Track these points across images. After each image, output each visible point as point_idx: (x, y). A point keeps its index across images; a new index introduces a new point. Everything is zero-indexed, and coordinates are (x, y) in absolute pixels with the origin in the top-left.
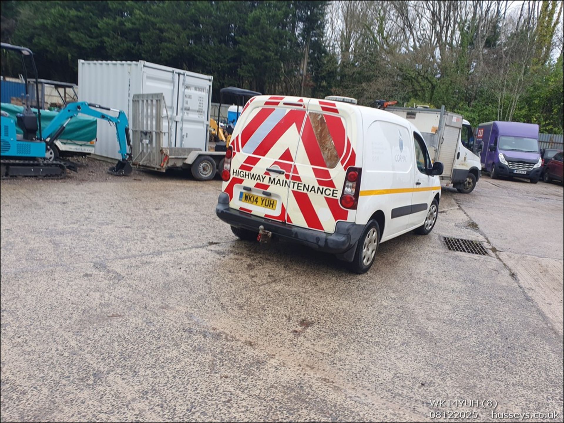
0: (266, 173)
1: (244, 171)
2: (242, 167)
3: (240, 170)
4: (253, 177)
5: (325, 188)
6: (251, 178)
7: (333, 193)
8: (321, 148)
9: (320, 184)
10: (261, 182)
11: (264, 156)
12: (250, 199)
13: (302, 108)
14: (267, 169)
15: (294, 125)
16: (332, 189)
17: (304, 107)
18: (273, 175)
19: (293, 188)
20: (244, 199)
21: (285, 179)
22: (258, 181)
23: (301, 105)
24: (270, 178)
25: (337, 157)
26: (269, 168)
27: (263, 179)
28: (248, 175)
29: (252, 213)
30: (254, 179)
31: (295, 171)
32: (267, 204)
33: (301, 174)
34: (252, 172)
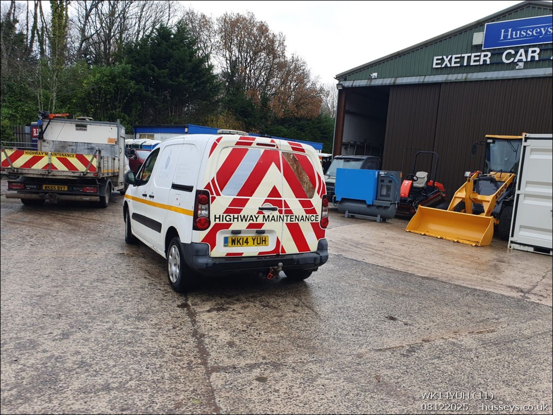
0: (259, 213)
1: (232, 215)
2: (228, 211)
3: (225, 215)
4: (244, 219)
5: (310, 215)
6: (242, 220)
7: (316, 218)
8: (301, 182)
9: (307, 213)
10: (255, 222)
11: (251, 196)
12: (238, 241)
13: (275, 148)
14: (260, 209)
15: (273, 164)
16: (315, 215)
17: (277, 147)
18: (267, 213)
19: (287, 221)
20: (230, 244)
21: (279, 215)
22: (251, 222)
23: (274, 146)
24: (264, 216)
25: (312, 188)
26: (261, 207)
27: (257, 218)
28: (238, 218)
29: (243, 255)
30: (246, 220)
31: (286, 206)
32: (259, 242)
33: (292, 207)
34: (242, 214)
